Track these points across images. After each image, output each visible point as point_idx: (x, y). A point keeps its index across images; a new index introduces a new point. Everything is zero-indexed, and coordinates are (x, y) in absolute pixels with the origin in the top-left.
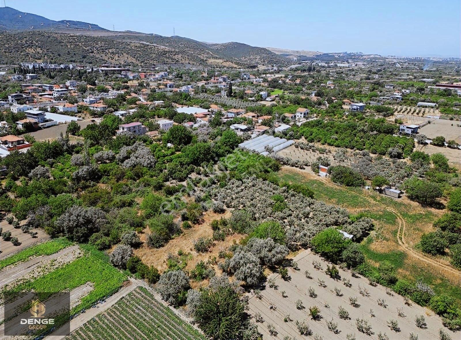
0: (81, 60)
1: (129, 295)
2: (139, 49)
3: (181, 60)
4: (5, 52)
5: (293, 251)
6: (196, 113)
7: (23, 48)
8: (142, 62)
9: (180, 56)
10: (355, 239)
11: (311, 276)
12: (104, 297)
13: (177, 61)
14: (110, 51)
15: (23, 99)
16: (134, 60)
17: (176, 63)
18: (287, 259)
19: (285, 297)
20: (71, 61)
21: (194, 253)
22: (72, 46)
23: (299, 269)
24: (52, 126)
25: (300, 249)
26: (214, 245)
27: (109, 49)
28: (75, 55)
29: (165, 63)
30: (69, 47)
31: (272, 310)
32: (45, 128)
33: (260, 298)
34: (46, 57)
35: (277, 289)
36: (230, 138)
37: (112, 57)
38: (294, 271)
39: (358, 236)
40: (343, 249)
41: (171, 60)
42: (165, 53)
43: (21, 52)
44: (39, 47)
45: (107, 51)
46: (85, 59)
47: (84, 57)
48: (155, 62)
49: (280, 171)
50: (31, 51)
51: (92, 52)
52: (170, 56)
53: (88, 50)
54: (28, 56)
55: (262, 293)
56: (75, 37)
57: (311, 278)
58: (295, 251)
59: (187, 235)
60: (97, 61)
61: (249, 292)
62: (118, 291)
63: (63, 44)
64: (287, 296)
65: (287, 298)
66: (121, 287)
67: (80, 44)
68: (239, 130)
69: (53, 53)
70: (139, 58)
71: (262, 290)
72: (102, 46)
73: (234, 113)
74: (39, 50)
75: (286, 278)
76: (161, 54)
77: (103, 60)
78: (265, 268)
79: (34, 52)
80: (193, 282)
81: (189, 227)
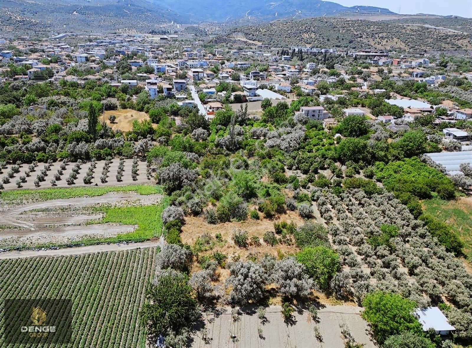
0: (346, 45)
1: (145, 249)
2: (415, 33)
3: (466, 46)
4: (286, 37)
5: (337, 298)
6: (409, 108)
7: (301, 33)
8: (412, 47)
9: (466, 41)
10: (455, 335)
11: (324, 338)
12: (130, 240)
13: (460, 47)
14: (380, 35)
15: (258, 76)
16: (403, 46)
17: (456, 50)
18: (319, 303)
19: (261, 337)
20: (337, 46)
21: (232, 243)
22: (344, 31)
23: (319, 322)
24: (258, 100)
25: (352, 301)
26: (259, 245)
27: (380, 33)
28: (343, 39)
29: (440, 50)
30: (341, 31)
31: (232, 340)
32: (251, 101)
33: (235, 320)
34: (315, 42)
35: (264, 324)
36: (411, 142)
37: (380, 41)
38: (309, 320)
39: (463, 334)
40: (395, 331)
41: (450, 46)
42: (447, 36)
43: (298, 37)
44: (314, 32)
45: (377, 36)
46: (351, 44)
47: (350, 42)
48: (428, 48)
49: (452, 202)
50: (306, 36)
51: (361, 37)
52: (453, 41)
53: (357, 35)
54: (302, 40)
55: (245, 317)
56: (350, 22)
57: (321, 341)
58: (341, 300)
59: (247, 224)
60: (362, 46)
61: (233, 307)
62: (143, 242)
63: (336, 29)
64: (264, 339)
65: (262, 340)
66: (149, 240)
67: (352, 29)
68: (452, 137)
69: (323, 38)
70: (409, 43)
71: (248, 314)
72: (373, 31)
73: (466, 114)
74: (313, 35)
75: (289, 320)
76: (440, 39)
77: (369, 45)
78: (278, 296)
79: (308, 37)
80: (197, 266)
81: (257, 218)
